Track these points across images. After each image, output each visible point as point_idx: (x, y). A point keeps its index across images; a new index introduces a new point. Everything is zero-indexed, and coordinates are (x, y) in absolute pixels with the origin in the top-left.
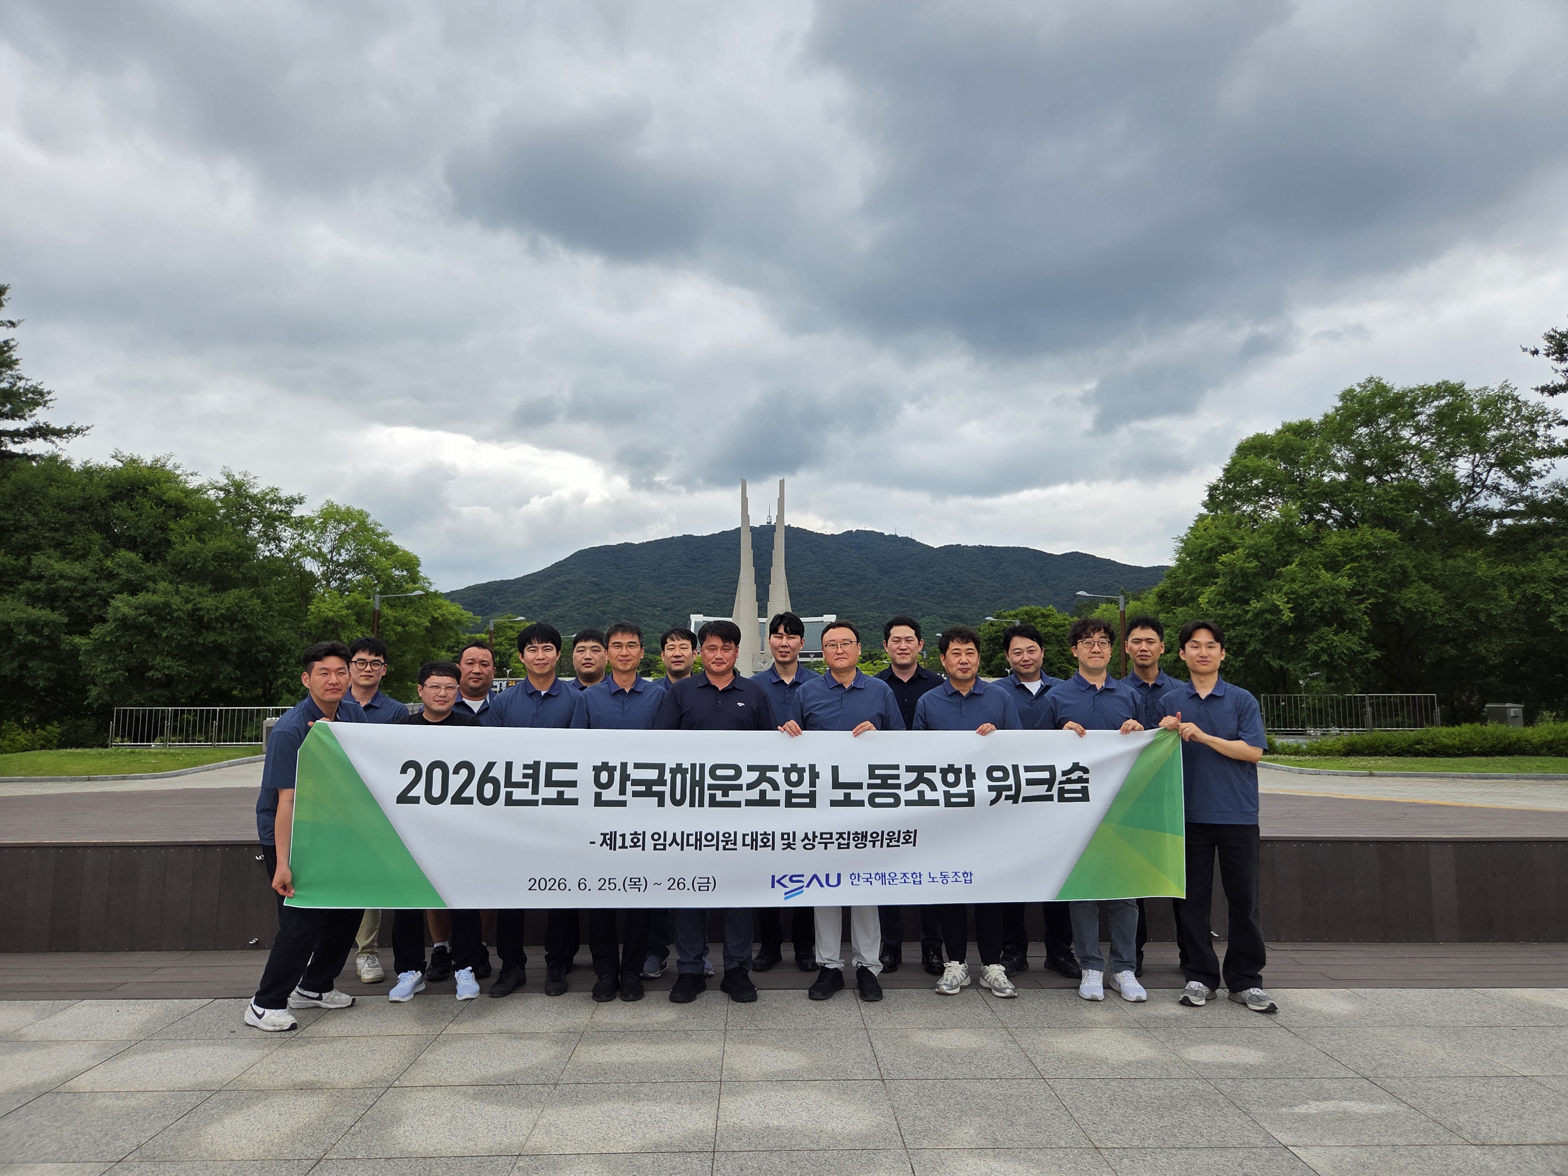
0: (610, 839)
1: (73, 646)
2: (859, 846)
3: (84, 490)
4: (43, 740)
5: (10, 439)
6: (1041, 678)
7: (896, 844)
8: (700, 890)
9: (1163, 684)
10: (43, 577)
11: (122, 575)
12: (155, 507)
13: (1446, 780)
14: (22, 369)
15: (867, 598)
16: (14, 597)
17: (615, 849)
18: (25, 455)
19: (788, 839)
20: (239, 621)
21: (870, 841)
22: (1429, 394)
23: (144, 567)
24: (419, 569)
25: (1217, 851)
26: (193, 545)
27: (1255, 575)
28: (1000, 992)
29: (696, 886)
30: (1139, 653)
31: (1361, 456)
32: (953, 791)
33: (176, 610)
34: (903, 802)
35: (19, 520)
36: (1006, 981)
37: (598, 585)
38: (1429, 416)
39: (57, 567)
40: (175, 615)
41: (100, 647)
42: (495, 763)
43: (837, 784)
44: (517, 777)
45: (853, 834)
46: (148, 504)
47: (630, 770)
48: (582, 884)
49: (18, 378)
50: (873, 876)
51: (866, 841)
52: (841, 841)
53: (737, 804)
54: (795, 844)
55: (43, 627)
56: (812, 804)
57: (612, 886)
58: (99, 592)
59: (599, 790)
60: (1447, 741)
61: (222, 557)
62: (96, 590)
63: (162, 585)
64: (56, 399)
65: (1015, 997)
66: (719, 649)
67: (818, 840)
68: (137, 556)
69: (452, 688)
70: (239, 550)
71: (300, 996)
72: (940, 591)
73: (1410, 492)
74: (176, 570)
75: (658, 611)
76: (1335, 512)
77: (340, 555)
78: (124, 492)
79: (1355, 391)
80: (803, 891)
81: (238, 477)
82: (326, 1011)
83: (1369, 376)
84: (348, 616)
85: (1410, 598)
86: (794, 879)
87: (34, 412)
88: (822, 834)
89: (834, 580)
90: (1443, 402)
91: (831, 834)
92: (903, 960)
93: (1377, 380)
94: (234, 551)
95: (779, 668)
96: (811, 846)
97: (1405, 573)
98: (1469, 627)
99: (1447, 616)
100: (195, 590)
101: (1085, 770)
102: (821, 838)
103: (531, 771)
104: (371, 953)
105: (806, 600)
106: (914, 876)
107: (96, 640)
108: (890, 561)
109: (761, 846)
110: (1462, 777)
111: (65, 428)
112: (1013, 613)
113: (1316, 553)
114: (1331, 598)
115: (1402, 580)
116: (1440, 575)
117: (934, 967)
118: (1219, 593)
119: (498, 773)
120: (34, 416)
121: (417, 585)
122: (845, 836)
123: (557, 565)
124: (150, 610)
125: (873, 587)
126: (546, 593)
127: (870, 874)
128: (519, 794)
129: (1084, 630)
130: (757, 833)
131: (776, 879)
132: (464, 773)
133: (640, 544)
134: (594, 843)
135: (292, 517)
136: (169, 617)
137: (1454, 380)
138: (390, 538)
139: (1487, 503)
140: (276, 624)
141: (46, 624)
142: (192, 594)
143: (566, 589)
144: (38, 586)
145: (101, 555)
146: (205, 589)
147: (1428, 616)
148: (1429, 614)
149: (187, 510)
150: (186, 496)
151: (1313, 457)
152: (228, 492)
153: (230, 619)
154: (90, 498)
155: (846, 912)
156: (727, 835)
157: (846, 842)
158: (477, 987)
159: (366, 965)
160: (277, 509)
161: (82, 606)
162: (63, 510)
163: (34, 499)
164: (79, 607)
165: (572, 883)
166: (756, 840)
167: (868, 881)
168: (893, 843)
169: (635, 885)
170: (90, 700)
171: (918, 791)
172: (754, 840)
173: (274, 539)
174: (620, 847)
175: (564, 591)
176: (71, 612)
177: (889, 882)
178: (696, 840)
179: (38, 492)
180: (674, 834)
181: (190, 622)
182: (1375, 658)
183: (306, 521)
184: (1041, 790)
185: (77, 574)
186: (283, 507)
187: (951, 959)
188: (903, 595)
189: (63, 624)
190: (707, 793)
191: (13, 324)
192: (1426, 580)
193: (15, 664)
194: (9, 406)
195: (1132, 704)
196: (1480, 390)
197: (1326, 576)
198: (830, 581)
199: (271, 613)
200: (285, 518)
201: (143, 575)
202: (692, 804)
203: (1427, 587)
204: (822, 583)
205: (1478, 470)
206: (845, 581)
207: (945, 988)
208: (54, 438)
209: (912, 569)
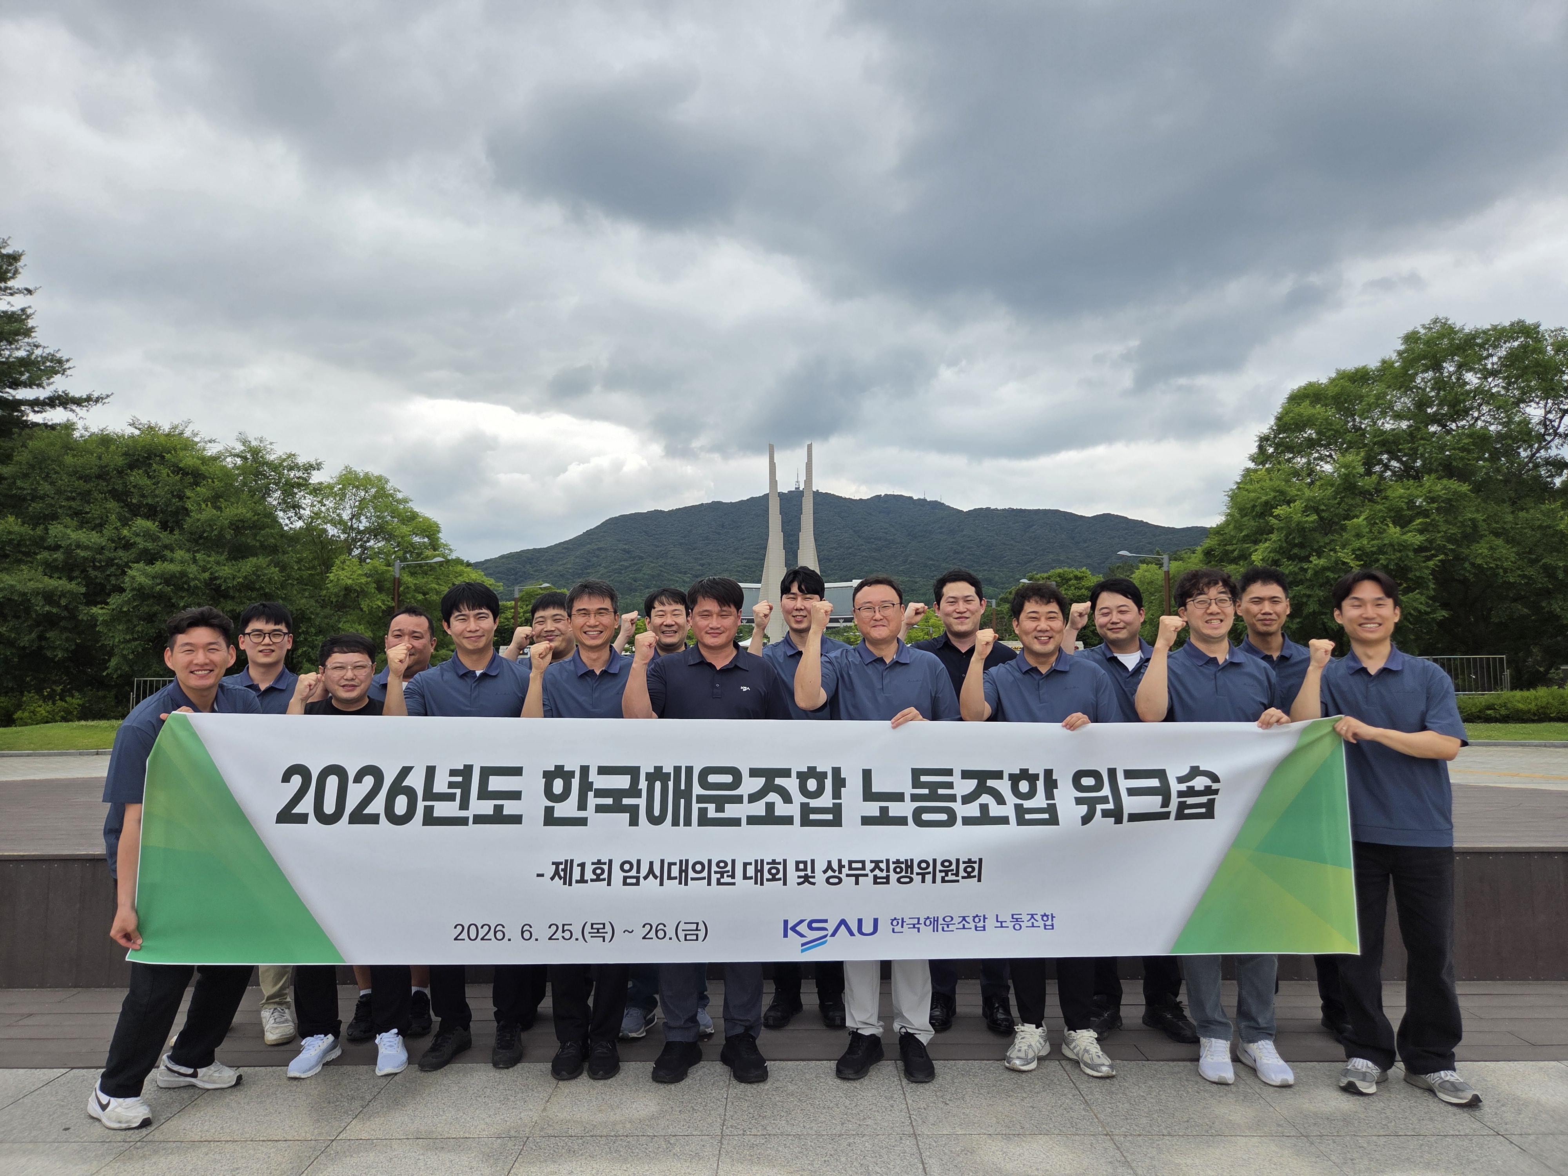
0: (564, 870)
1: (91, 616)
2: (902, 880)
3: (100, 458)
4: (63, 711)
5: (30, 408)
6: (1141, 648)
7: (954, 878)
8: (686, 940)
9: (1292, 655)
10: (60, 546)
11: (139, 543)
12: (172, 475)
13: (1527, 749)
14: (38, 337)
15: (895, 563)
16: (30, 567)
17: (570, 884)
18: (46, 425)
19: (805, 869)
20: (258, 590)
21: (918, 874)
22: (1500, 335)
23: (161, 536)
24: (440, 535)
25: (1391, 882)
26: (209, 512)
27: (1314, 530)
28: (1093, 1069)
29: (681, 935)
30: (1260, 616)
31: (1422, 404)
32: (1027, 804)
33: (193, 579)
34: (959, 820)
35: (35, 490)
36: (1100, 1053)
37: (628, 552)
38: (1500, 358)
39: (73, 536)
40: (192, 584)
41: (118, 616)
42: (413, 767)
43: (869, 795)
44: (440, 785)
45: (894, 863)
46: (165, 472)
47: (593, 776)
48: (526, 932)
49: (35, 346)
50: (922, 921)
51: (912, 873)
52: (877, 872)
53: (736, 822)
54: (814, 877)
55: (60, 597)
56: (837, 822)
57: (567, 935)
58: (116, 561)
59: (551, 804)
60: (1521, 706)
61: (238, 526)
62: (113, 560)
63: (179, 554)
64: (74, 367)
65: (1113, 1077)
66: (715, 616)
67: (845, 871)
68: (154, 524)
69: (363, 667)
70: (256, 517)
71: (169, 1072)
72: (970, 555)
73: (1482, 439)
74: (194, 539)
75: (688, 577)
76: (1394, 464)
77: (360, 522)
78: (141, 459)
79: (1420, 333)
80: (825, 942)
81: (254, 443)
82: (201, 1092)
83: (1433, 317)
84: (367, 583)
85: (1481, 554)
86: (814, 925)
87: (52, 380)
88: (850, 862)
89: (863, 545)
90: (1516, 344)
91: (863, 862)
92: (957, 1010)
93: (1443, 321)
94: (251, 518)
95: (794, 637)
96: (836, 880)
97: (1475, 527)
98: (1543, 584)
99: (1519, 572)
100: (212, 559)
101: (1215, 778)
102: (850, 868)
103: (460, 779)
104: (280, 1004)
105: (835, 566)
106: (977, 920)
107: (113, 610)
108: (919, 525)
109: (768, 880)
110: (1545, 746)
111: (85, 397)
112: (1045, 575)
113: (1379, 507)
114: (1398, 555)
115: (1472, 535)
116: (1511, 528)
117: (1000, 1025)
118: (1273, 551)
119: (416, 781)
120: (52, 383)
121: (437, 552)
122: (883, 866)
123: (589, 533)
124: (168, 579)
125: (903, 552)
126: (577, 560)
127: (919, 919)
128: (442, 809)
129: (1195, 585)
130: (762, 861)
131: (790, 926)
132: (369, 781)
133: (669, 511)
134: (542, 875)
135: (310, 484)
136: (186, 586)
137: (1530, 321)
138: (410, 504)
139: (1559, 452)
140: (295, 592)
141: (63, 595)
142: (209, 562)
143: (597, 557)
144: (55, 556)
145: (119, 524)
146: (223, 557)
147: (1499, 574)
148: (1501, 571)
149: (205, 478)
150: (202, 463)
151: (1373, 403)
152: (245, 459)
153: (248, 586)
154: (106, 466)
155: (886, 968)
156: (722, 865)
157: (884, 874)
158: (403, 1056)
159: (272, 1021)
160: (295, 475)
161: (99, 575)
162: (80, 478)
163: (50, 467)
164: (96, 577)
165: (512, 931)
166: (762, 871)
167: (914, 927)
168: (950, 877)
169: (598, 932)
170: (109, 671)
171: (980, 804)
172: (759, 871)
173: (294, 507)
174: (577, 882)
175: (595, 559)
176: (89, 582)
177: (943, 928)
178: (681, 871)
179: (55, 461)
180: (651, 863)
181: (207, 591)
182: (1442, 618)
183: (326, 487)
184: (1153, 803)
185: (94, 543)
186: (300, 474)
187: (1026, 1020)
188: (932, 559)
189: (82, 594)
190: (695, 807)
191: (29, 292)
192: (1497, 535)
193: (34, 635)
194: (27, 375)
195: (1266, 684)
196: (1556, 331)
197: (1394, 531)
198: (858, 546)
199: (290, 581)
200: (303, 484)
201: (160, 544)
202: (675, 823)
203: (1499, 542)
204: (851, 548)
205: (1550, 416)
206: (874, 546)
207: (1017, 1062)
208: (74, 407)
209: (941, 533)
